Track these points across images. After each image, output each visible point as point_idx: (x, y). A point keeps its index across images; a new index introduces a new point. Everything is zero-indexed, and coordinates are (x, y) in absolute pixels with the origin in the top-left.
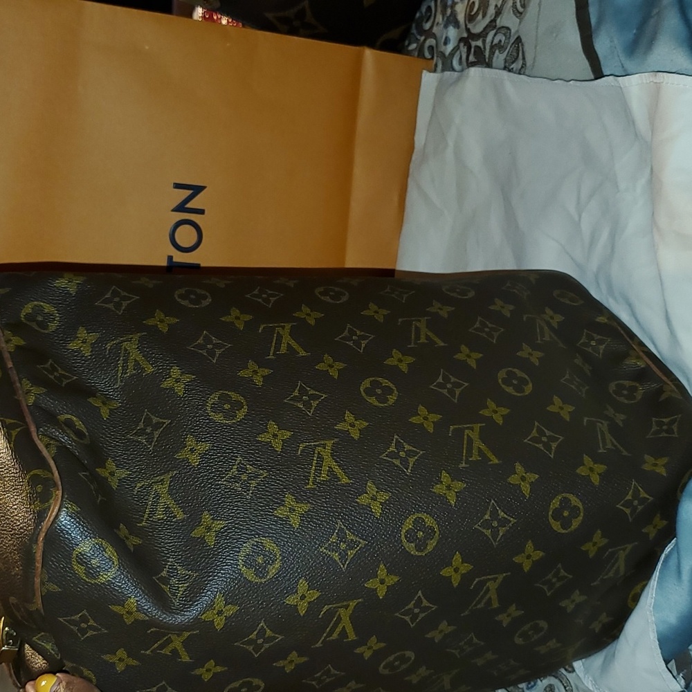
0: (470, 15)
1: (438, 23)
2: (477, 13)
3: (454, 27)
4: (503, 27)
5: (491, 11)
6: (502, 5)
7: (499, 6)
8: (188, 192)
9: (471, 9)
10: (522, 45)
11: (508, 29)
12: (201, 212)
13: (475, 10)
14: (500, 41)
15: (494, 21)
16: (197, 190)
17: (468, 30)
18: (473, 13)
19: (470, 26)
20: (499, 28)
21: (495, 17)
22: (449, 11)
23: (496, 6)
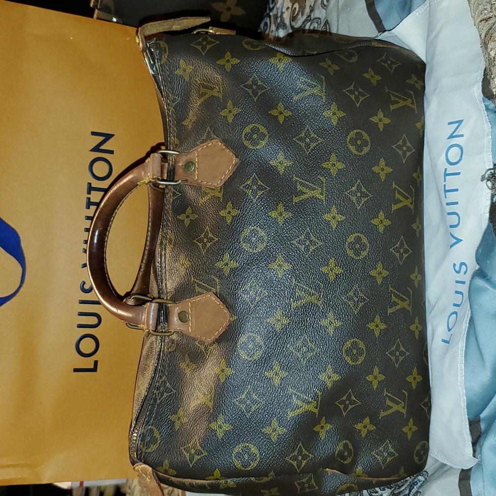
0: (293, 17)
1: (272, 30)
2: (298, 14)
3: (283, 29)
4: (316, 18)
5: (307, 10)
6: (314, 5)
7: (312, 6)
8: (102, 138)
9: (294, 12)
10: (329, 25)
11: (319, 18)
12: (112, 152)
13: (296, 12)
14: (315, 27)
15: (310, 16)
16: (108, 137)
17: (292, 27)
18: (295, 15)
19: (293, 24)
20: (313, 19)
21: (310, 13)
22: (279, 20)
23: (310, 6)
